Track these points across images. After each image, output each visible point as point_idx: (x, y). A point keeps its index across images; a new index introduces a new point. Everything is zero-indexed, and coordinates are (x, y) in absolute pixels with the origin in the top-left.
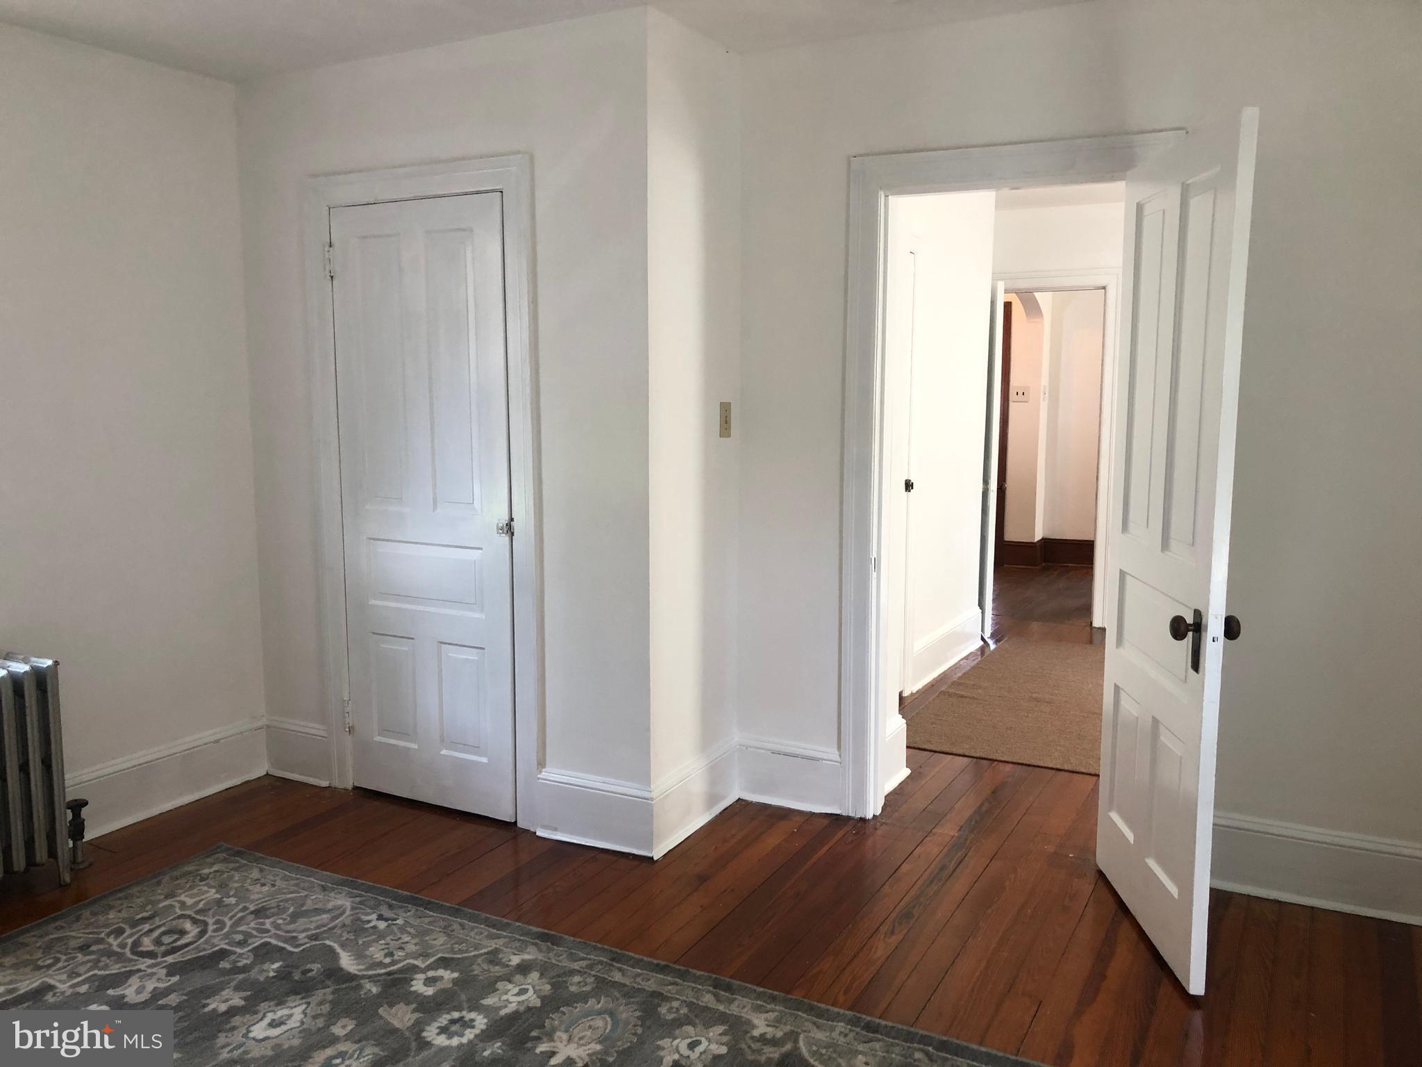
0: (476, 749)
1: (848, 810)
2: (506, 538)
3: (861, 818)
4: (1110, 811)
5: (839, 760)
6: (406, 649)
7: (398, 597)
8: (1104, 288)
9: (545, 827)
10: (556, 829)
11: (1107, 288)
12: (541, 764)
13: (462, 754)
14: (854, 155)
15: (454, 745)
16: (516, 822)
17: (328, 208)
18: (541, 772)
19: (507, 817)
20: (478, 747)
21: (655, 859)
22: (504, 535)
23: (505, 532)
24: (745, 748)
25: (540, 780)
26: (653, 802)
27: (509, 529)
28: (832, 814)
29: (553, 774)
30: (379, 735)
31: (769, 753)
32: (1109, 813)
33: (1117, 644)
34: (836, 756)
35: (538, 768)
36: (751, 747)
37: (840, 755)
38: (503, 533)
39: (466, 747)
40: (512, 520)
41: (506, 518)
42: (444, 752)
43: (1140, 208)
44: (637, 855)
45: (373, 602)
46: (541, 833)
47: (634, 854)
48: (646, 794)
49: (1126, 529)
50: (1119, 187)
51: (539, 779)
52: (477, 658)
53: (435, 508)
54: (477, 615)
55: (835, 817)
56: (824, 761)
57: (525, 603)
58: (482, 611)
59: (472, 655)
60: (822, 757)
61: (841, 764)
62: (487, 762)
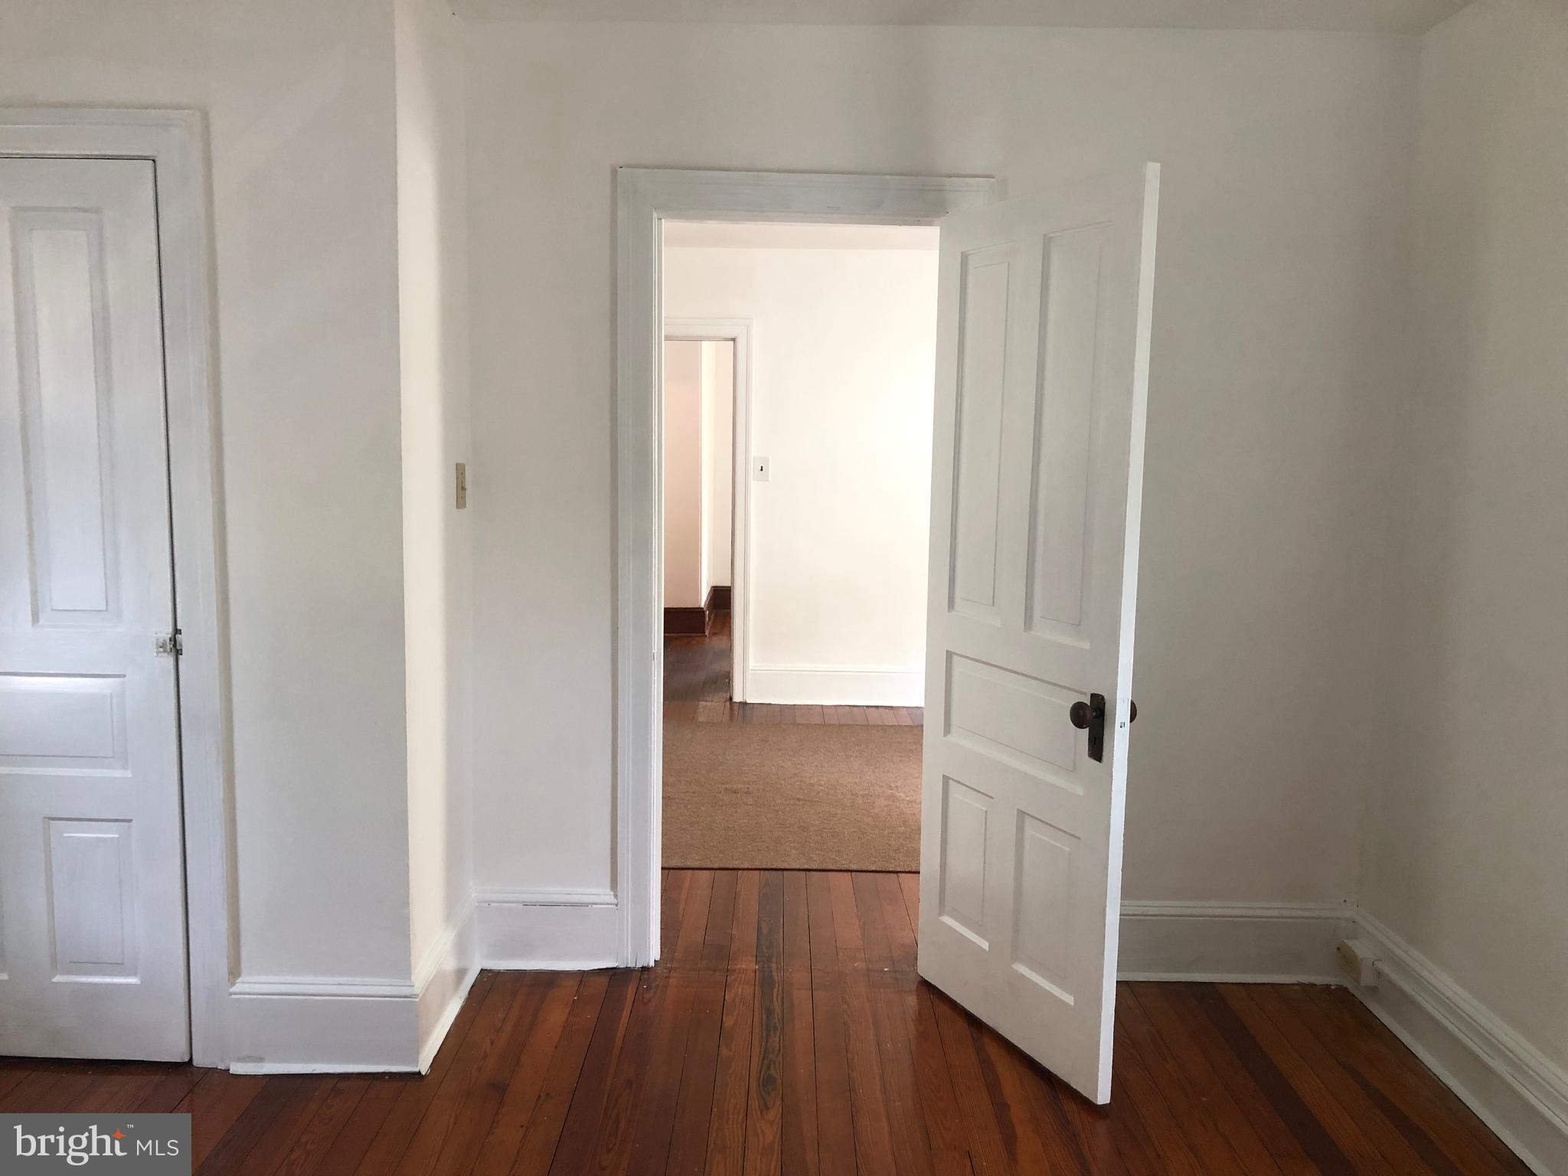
0: (117, 967)
1: (627, 959)
2: (168, 660)
3: (643, 968)
4: (942, 916)
5: (615, 901)
8: (734, 340)
9: (245, 1059)
10: (261, 1060)
11: (737, 340)
12: (235, 972)
13: (93, 976)
14: (621, 165)
15: (79, 965)
16: (191, 1060)
18: (233, 984)
19: (175, 1053)
20: (123, 964)
21: (424, 1074)
22: (166, 654)
23: (168, 649)
24: (487, 905)
25: (233, 996)
26: (416, 1000)
27: (175, 648)
28: (607, 969)
29: (252, 984)
31: (521, 906)
32: (940, 918)
33: (944, 732)
34: (611, 899)
35: (229, 980)
36: (495, 902)
37: (616, 896)
38: (165, 651)
39: (99, 966)
40: (177, 631)
41: (169, 630)
42: (58, 979)
43: (964, 259)
44: (395, 1073)
46: (237, 1068)
47: (390, 1073)
48: (406, 991)
49: (953, 607)
50: (931, 234)
51: (231, 994)
52: (116, 836)
53: (35, 620)
54: (118, 773)
55: (611, 973)
56: (594, 906)
57: (202, 751)
58: (125, 767)
59: (110, 833)
60: (591, 901)
61: (617, 905)
62: (139, 983)
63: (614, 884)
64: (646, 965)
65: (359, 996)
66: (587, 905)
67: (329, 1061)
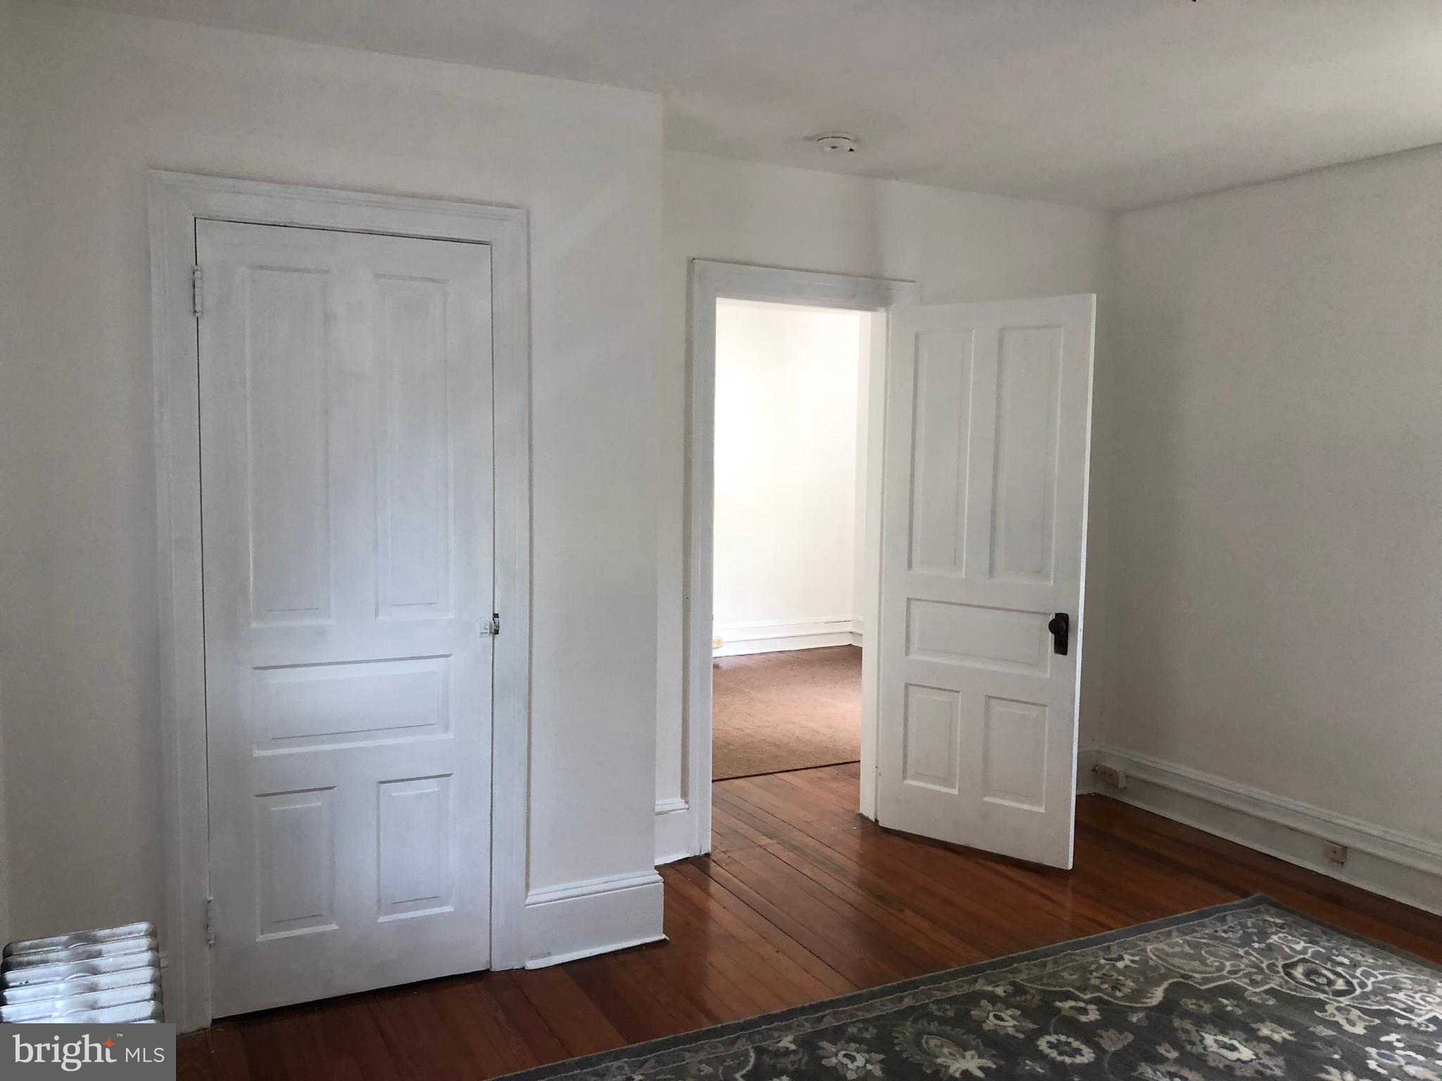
0: (434, 900)
2: (489, 640)
3: (706, 854)
4: (905, 780)
5: (687, 806)
6: (319, 804)
7: (311, 737)
9: (532, 958)
10: (549, 954)
13: (408, 913)
14: (694, 257)
15: (396, 906)
16: (491, 967)
17: (193, 218)
18: (526, 897)
19: (478, 964)
20: (437, 897)
21: (668, 939)
22: (487, 636)
25: (527, 907)
29: (540, 894)
30: (262, 934)
34: (683, 805)
35: (522, 895)
37: (687, 802)
38: (487, 633)
39: (419, 902)
40: (495, 616)
41: (491, 615)
42: (382, 919)
43: (918, 337)
45: (258, 753)
46: (531, 965)
49: (912, 567)
51: (524, 906)
52: (437, 790)
53: (377, 615)
54: (442, 736)
56: (671, 813)
58: (446, 729)
59: (431, 787)
60: (670, 809)
61: (688, 809)
62: (453, 910)
63: (685, 794)
64: (707, 852)
65: (622, 888)
66: (666, 813)
67: (601, 944)
